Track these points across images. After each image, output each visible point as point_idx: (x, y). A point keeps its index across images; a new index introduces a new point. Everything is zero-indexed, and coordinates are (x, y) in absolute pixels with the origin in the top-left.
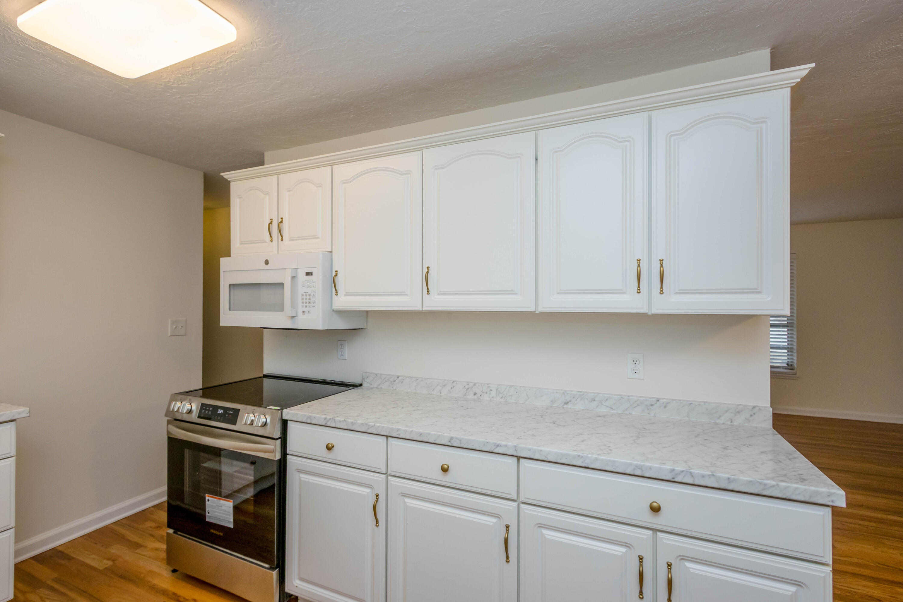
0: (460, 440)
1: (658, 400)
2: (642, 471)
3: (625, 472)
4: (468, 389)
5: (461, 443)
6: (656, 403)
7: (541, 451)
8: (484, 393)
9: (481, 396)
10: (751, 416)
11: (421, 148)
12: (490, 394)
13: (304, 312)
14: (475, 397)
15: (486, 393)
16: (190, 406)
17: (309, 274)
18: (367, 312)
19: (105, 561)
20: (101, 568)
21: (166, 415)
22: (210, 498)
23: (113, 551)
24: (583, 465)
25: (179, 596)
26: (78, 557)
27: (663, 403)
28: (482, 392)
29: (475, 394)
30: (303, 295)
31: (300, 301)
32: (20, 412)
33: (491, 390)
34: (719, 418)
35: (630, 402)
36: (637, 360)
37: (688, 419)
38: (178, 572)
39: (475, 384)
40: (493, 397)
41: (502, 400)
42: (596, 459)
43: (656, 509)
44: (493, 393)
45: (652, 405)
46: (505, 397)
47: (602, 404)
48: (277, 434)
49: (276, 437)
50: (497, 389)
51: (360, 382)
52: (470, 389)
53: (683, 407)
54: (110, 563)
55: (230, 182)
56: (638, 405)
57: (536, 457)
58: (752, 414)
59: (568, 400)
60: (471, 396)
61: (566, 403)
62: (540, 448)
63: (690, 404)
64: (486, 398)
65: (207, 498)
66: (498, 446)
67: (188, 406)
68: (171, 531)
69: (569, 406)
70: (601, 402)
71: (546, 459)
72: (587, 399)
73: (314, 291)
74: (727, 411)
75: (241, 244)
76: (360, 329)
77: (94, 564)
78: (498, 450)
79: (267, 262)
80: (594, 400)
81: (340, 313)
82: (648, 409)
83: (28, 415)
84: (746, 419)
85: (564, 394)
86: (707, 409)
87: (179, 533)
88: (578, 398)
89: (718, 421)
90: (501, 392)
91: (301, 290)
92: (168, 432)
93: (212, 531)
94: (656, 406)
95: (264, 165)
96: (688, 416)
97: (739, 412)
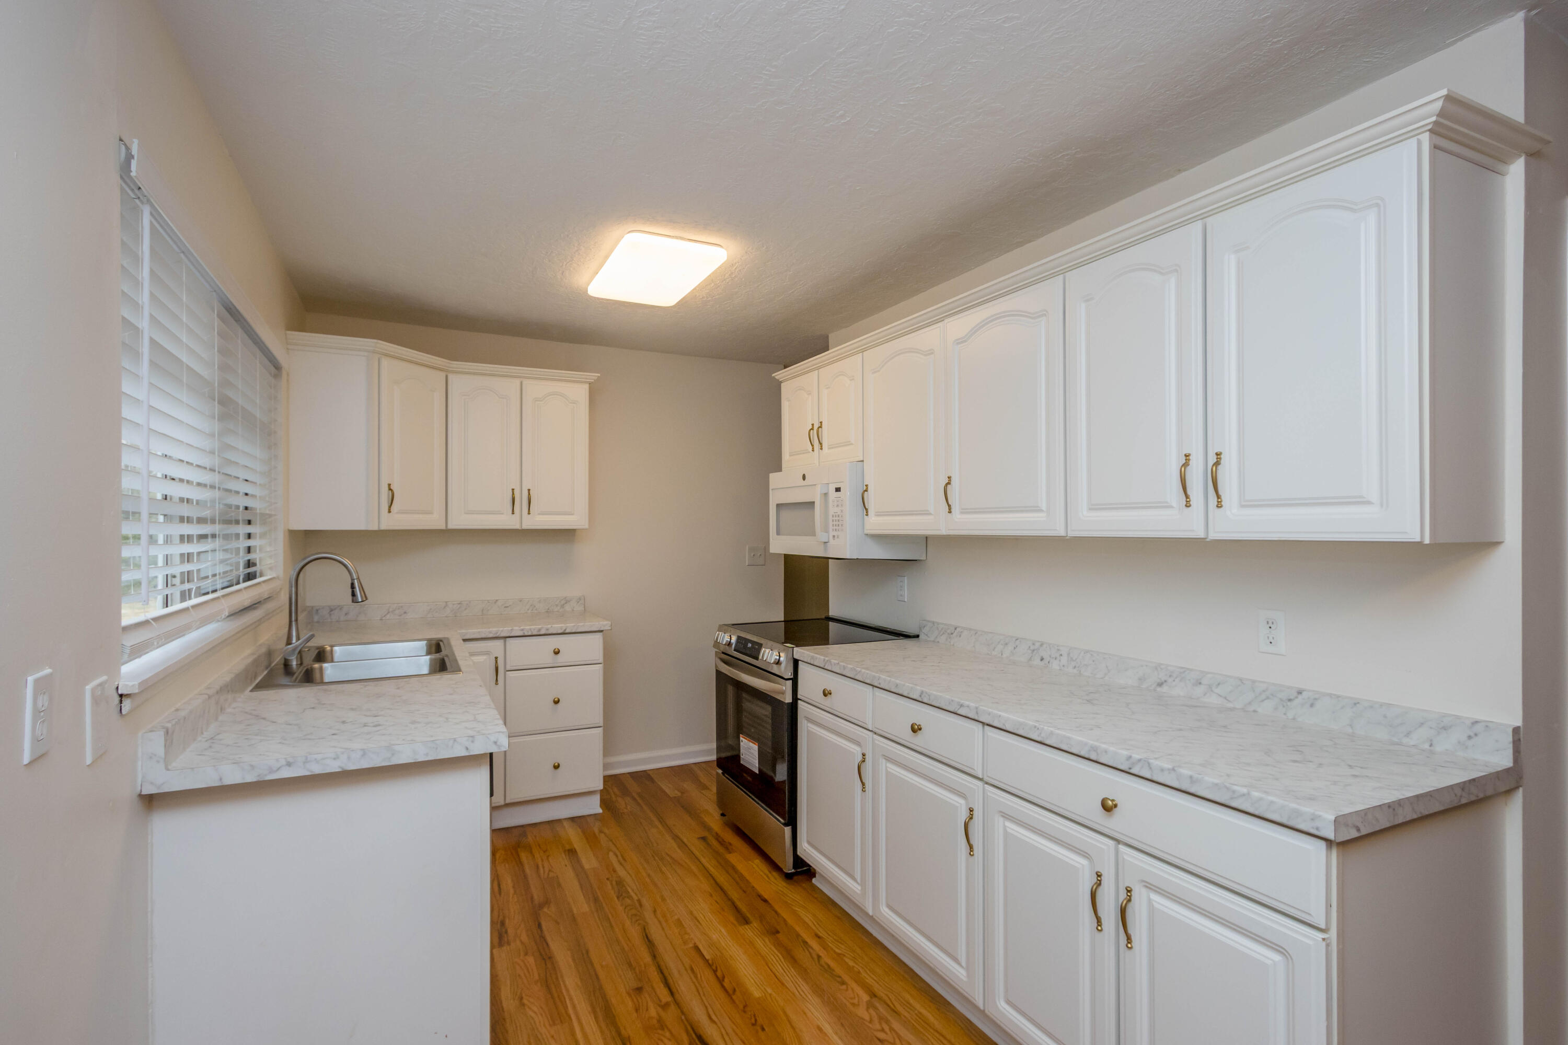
0: (929, 696)
1: (1300, 693)
2: (1098, 754)
3: (1079, 754)
4: (1033, 651)
5: (930, 699)
6: (1297, 697)
7: (1000, 716)
8: (1053, 658)
9: (1049, 662)
10: (1470, 737)
11: (942, 318)
12: (1060, 660)
13: (834, 536)
14: (1042, 663)
15: (1056, 659)
16: (729, 637)
17: (838, 490)
18: (927, 537)
19: (676, 792)
20: (671, 796)
21: (714, 646)
22: (743, 739)
23: (685, 786)
24: (1039, 739)
25: (719, 836)
26: (659, 783)
27: (1309, 698)
28: (1050, 656)
29: (1042, 659)
30: (833, 516)
31: (831, 523)
32: (605, 624)
33: (1061, 655)
34: (1408, 734)
35: (1254, 691)
36: (1274, 621)
37: (1350, 730)
38: (724, 817)
39: (1042, 645)
40: (1064, 666)
41: (1075, 671)
42: (1052, 733)
43: (1108, 807)
44: (1064, 660)
45: (1290, 700)
46: (1078, 667)
47: (1212, 691)
48: (789, 674)
49: (786, 677)
50: (1069, 654)
51: (916, 633)
52: (1035, 651)
53: (1342, 708)
54: (679, 794)
55: (781, 382)
56: (1268, 698)
57: (995, 724)
58: (1472, 734)
59: (1163, 680)
60: (1037, 661)
61: (1160, 684)
62: (1000, 713)
63: (1355, 704)
64: (1055, 665)
65: (741, 738)
66: (962, 706)
67: (727, 639)
68: (720, 771)
69: (1165, 689)
70: (1210, 687)
71: (1004, 728)
72: (1189, 680)
73: (842, 511)
74: (1422, 724)
75: (790, 456)
76: (916, 560)
77: (667, 791)
78: (961, 712)
79: (804, 477)
80: (1200, 683)
81: (879, 538)
82: (1284, 706)
83: (610, 628)
84: (1459, 742)
85: (1156, 669)
86: (1385, 717)
87: (726, 775)
88: (1176, 678)
89: (1405, 741)
90: (1074, 659)
91: (832, 510)
92: (716, 666)
93: (745, 775)
94: (1296, 702)
95: (828, 350)
96: (1351, 726)
97: (1445, 728)
